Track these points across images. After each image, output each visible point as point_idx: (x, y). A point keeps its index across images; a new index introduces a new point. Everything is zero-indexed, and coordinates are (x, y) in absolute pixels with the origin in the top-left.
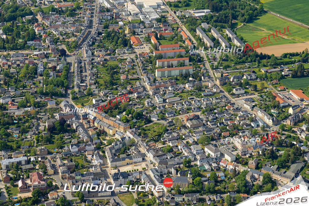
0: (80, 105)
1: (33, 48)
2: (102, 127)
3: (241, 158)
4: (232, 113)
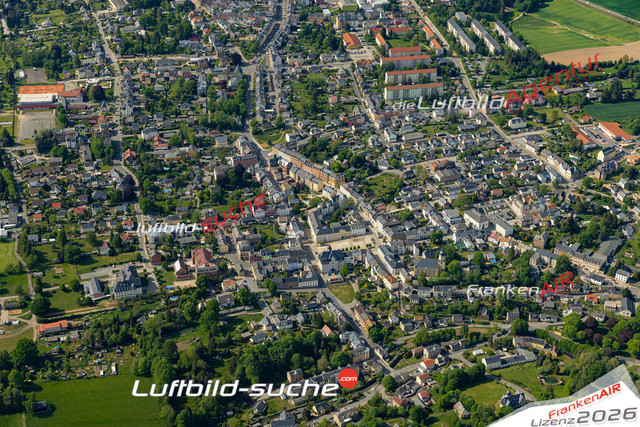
0: (266, 145)
1: (188, 52)
2: (302, 179)
3: (521, 230)
4: (507, 158)
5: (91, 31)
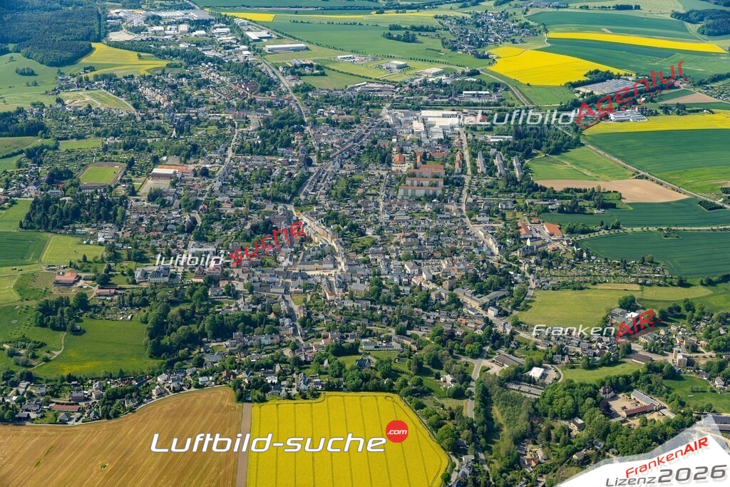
0: (299, 212)
3: (439, 278)
4: (461, 237)
5: (226, 139)
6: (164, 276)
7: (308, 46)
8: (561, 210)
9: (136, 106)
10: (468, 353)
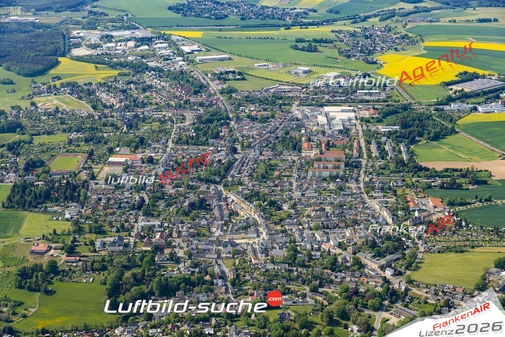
0: (227, 191)
2: (236, 209)
3: (344, 244)
4: (360, 210)
5: (167, 133)
6: (119, 245)
7: (232, 56)
8: (442, 187)
9: (94, 107)
10: (370, 306)
